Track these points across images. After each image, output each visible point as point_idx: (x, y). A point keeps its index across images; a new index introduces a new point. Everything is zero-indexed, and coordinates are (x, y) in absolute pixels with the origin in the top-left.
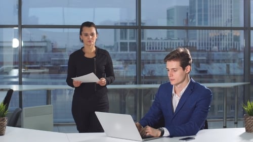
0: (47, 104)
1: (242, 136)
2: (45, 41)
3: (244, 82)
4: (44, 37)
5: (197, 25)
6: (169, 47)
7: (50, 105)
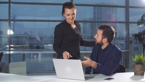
0: (23, 61)
1: (132, 78)
2: (26, 34)
3: (126, 50)
4: (26, 32)
6: (84, 37)
7: (24, 62)
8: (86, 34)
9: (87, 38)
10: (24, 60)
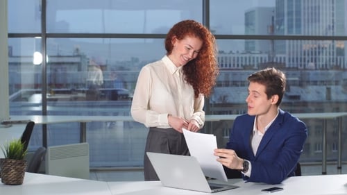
0: (81, 141)
2: (78, 56)
4: (77, 50)
5: (286, 34)
6: (248, 64)
7: (84, 143)
8: (256, 56)
9: (256, 67)
10: (82, 139)
